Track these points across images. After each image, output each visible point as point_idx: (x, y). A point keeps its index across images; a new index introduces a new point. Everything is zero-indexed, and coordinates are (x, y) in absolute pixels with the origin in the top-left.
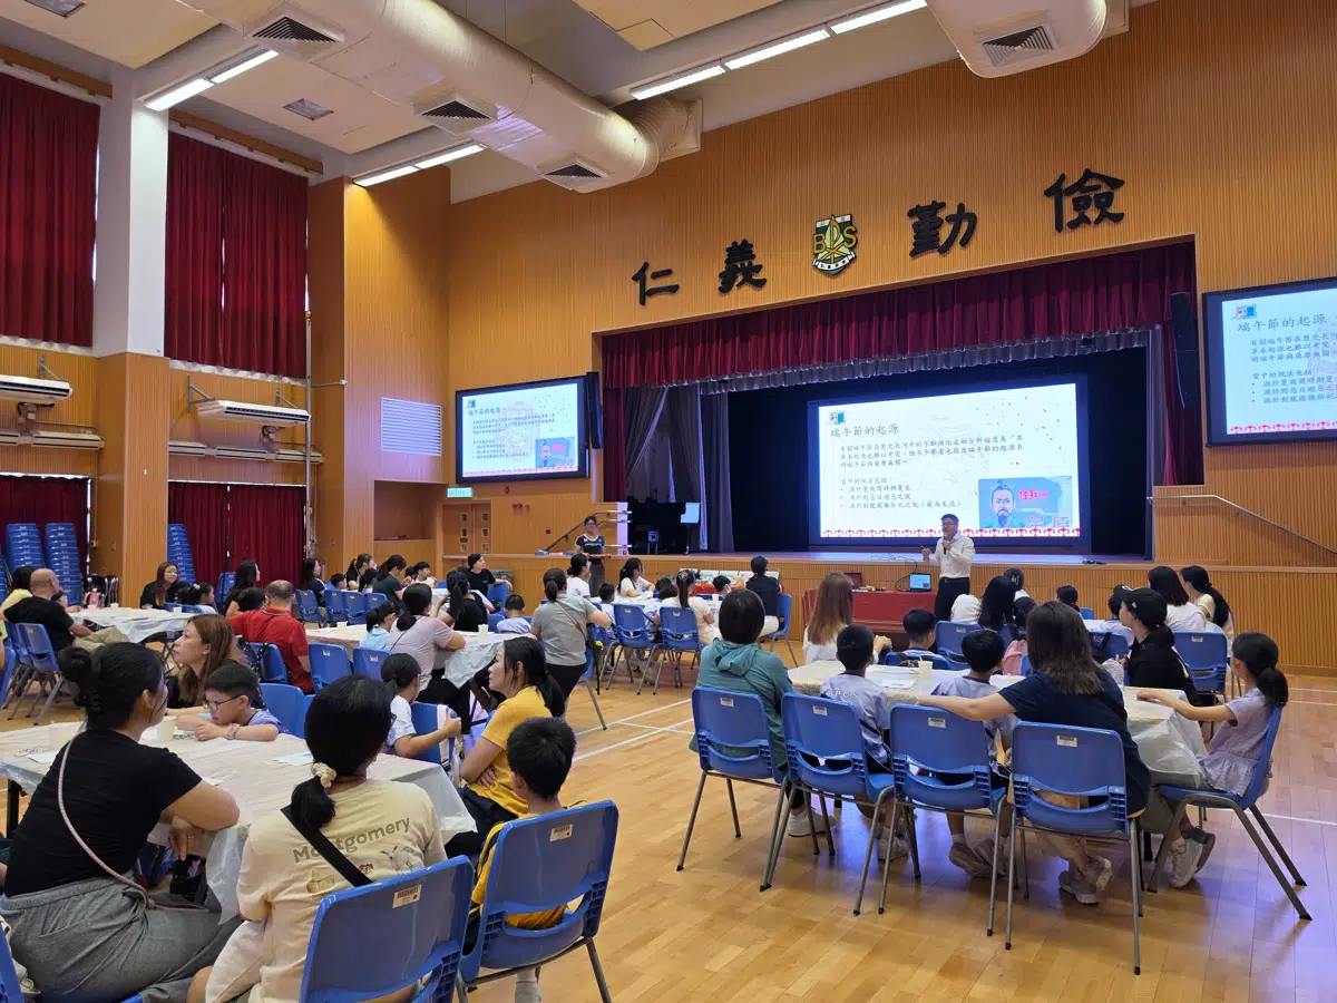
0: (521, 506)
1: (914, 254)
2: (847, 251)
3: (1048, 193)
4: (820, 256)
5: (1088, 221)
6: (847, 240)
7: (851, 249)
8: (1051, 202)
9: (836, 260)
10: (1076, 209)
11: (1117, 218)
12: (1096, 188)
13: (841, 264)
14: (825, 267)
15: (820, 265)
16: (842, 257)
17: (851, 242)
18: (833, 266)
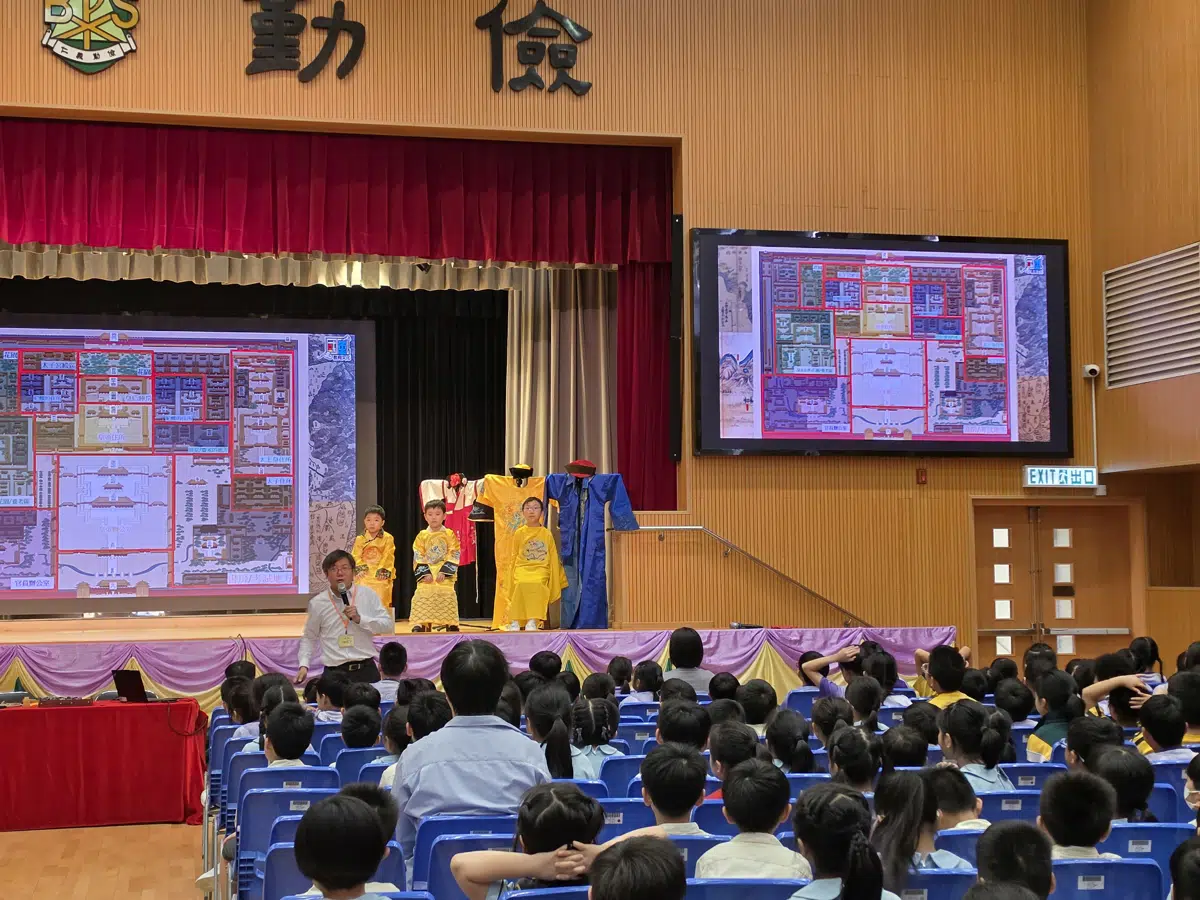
1: (251, 71)
2: (121, 37)
3: (481, 23)
4: (59, 30)
5: (537, 84)
6: (116, 10)
7: (126, 31)
8: (484, 39)
9: (95, 46)
10: (523, 60)
11: (580, 90)
12: (553, 35)
13: (104, 56)
14: (72, 53)
15: (58, 48)
16: (108, 43)
17: (126, 16)
18: (88, 57)
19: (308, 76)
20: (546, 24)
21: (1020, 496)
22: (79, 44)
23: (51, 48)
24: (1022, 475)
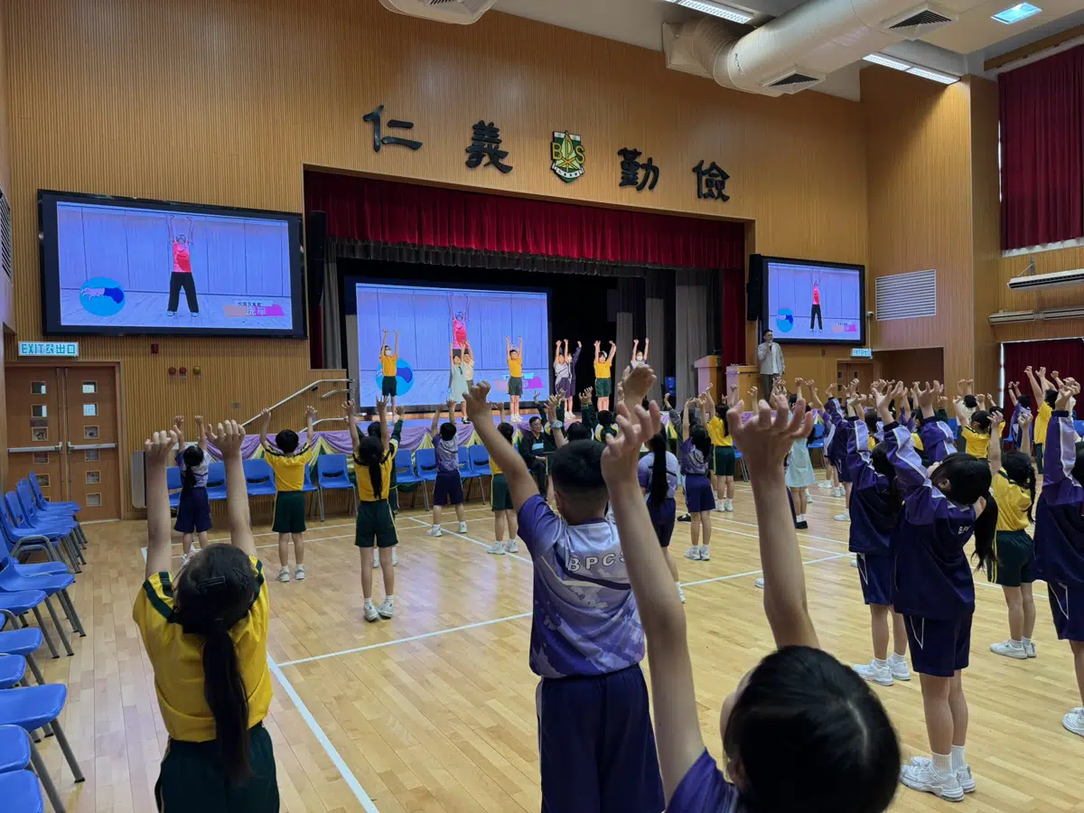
0: (183, 371)
1: (621, 185)
2: (579, 167)
3: (694, 170)
4: (558, 163)
5: (713, 196)
6: (577, 156)
7: (580, 165)
8: (694, 176)
9: (571, 170)
10: (707, 186)
11: (725, 199)
12: (716, 176)
13: (574, 176)
14: (562, 173)
15: (558, 170)
16: (575, 170)
17: (581, 159)
18: (568, 176)
19: (640, 188)
20: (714, 171)
21: (848, 359)
22: (564, 169)
23: (555, 171)
24: (850, 352)
